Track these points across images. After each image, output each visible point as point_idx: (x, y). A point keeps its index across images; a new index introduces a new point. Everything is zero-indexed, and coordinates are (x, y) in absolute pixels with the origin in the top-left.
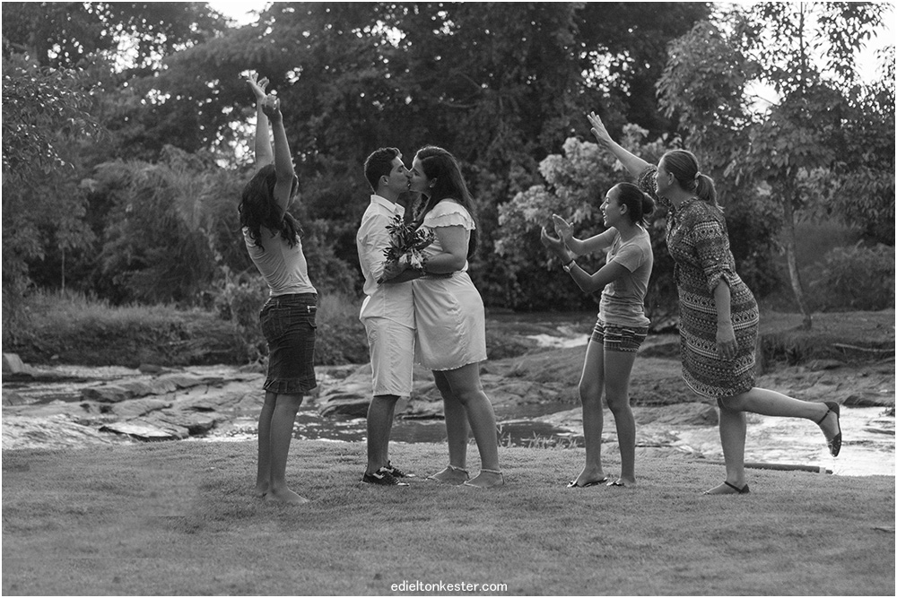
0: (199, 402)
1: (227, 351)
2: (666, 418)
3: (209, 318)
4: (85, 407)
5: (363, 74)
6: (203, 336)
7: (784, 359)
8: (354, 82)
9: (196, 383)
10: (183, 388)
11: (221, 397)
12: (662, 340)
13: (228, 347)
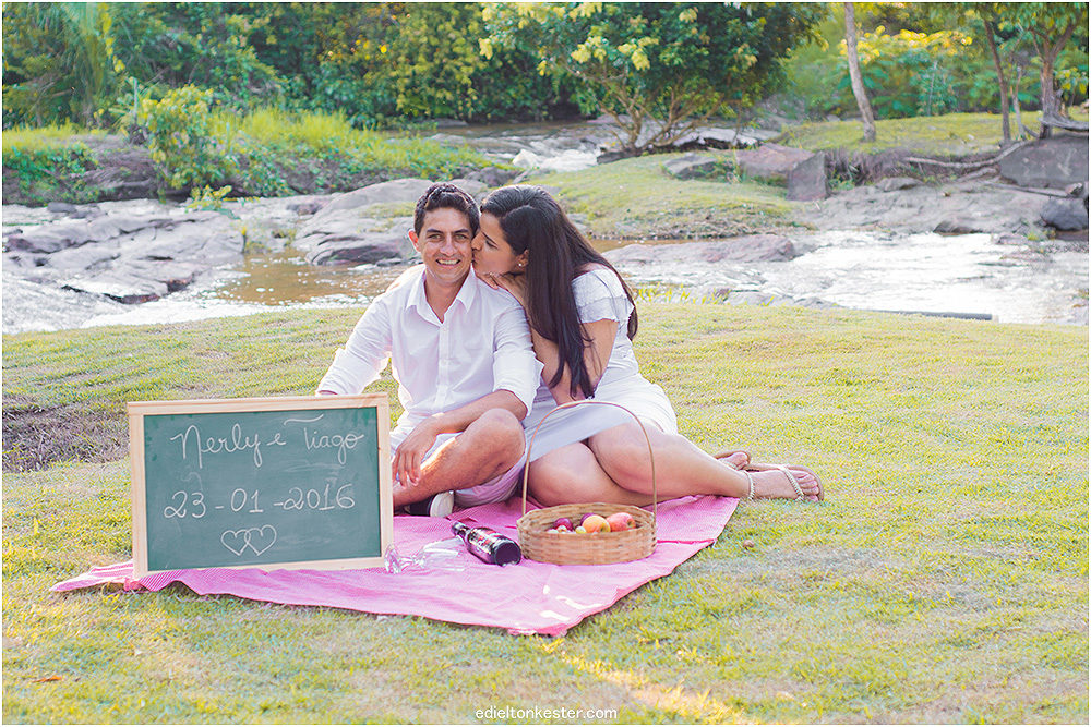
0: (154, 250)
1: (143, 184)
2: (738, 254)
3: (116, 143)
4: (15, 259)
6: (112, 165)
7: (848, 178)
9: (141, 226)
10: (127, 233)
11: (181, 243)
12: (699, 158)
13: (145, 179)
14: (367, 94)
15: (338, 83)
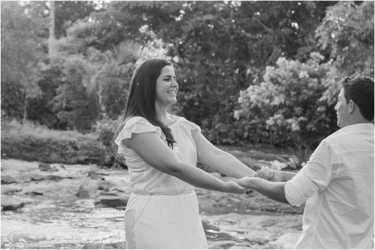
1: (97, 158)
5: (206, 18)
6: (86, 149)
8: (201, 21)
14: (233, 130)
15: (220, 124)
